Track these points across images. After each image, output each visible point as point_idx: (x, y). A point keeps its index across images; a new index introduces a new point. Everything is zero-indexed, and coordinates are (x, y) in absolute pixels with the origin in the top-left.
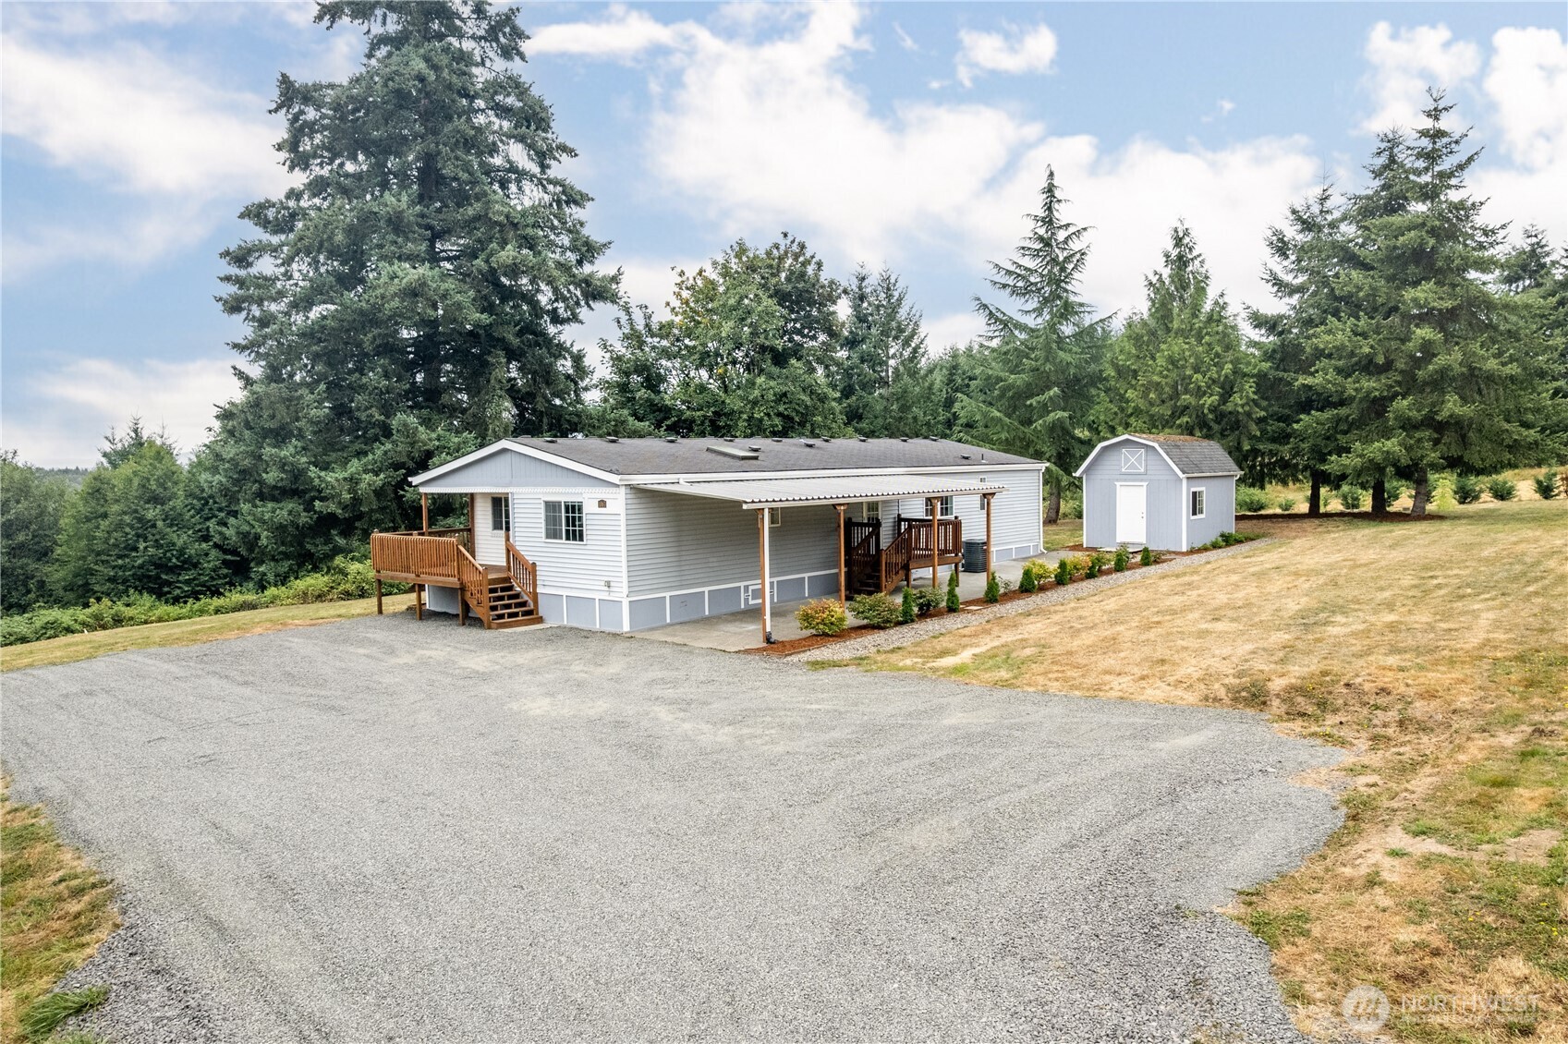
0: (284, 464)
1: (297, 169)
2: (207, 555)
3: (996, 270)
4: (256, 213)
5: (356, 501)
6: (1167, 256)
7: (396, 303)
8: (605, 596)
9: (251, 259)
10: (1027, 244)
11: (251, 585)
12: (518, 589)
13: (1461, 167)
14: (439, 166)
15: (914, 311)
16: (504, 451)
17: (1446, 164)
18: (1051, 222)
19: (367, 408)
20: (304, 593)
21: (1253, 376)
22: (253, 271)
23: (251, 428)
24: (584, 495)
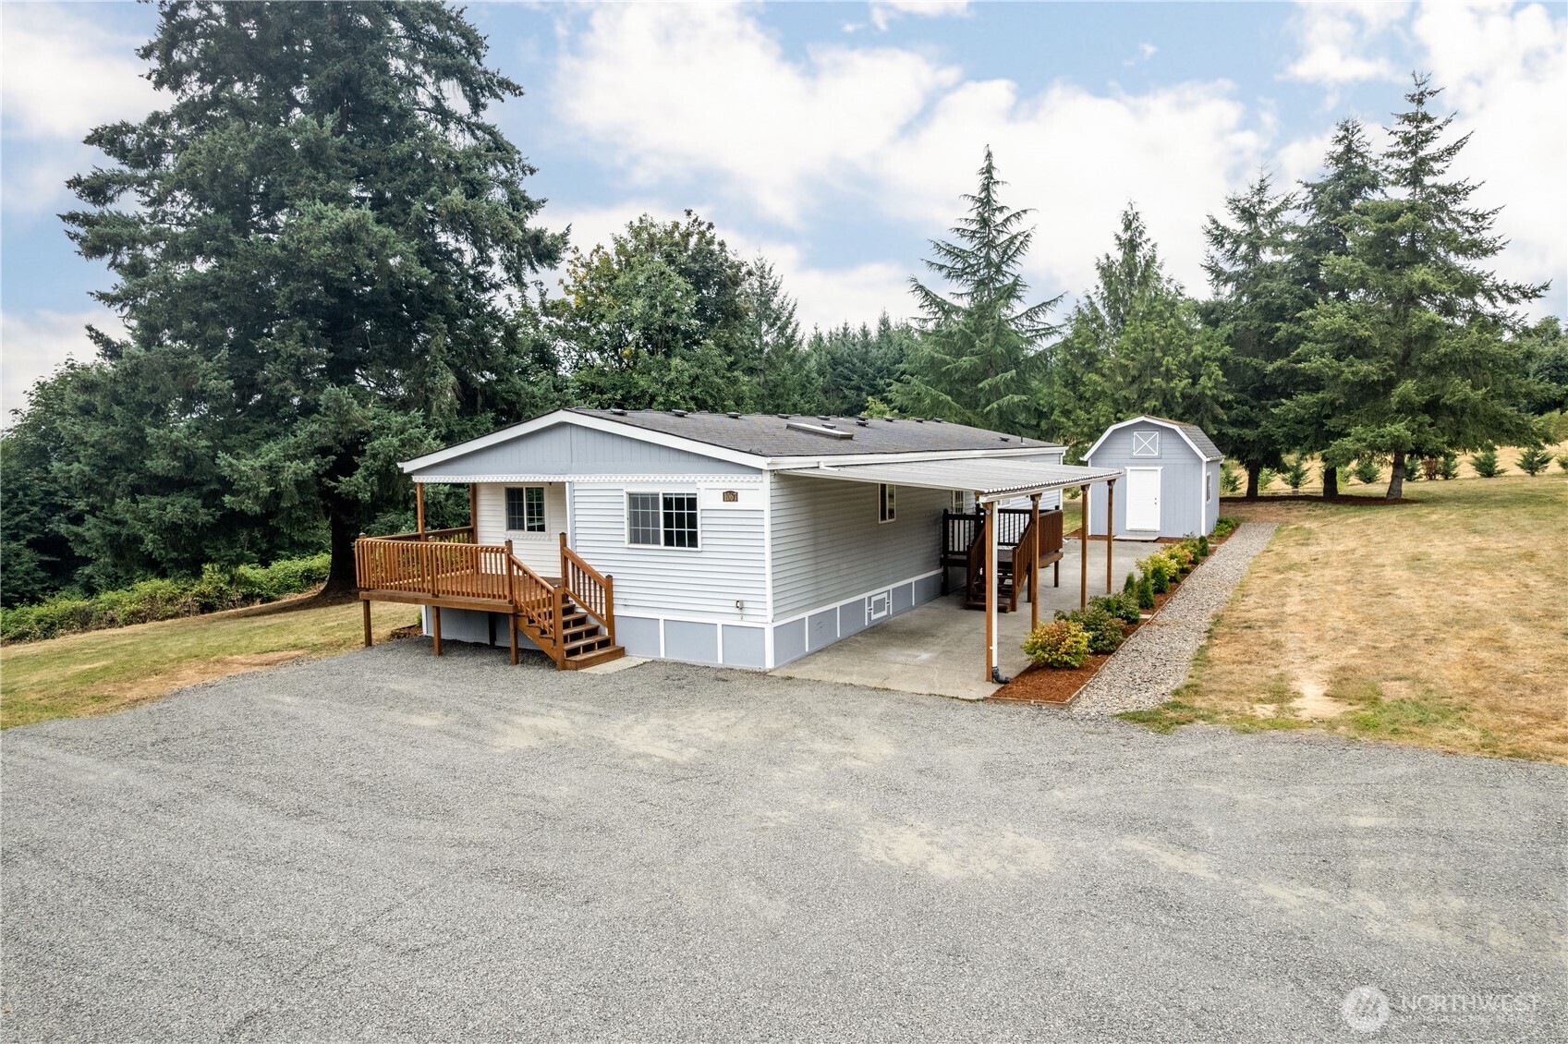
0: (177, 449)
1: (166, 87)
2: (18, 555)
3: (936, 250)
4: (107, 138)
5: (277, 495)
6: (1118, 238)
7: (327, 249)
8: (735, 621)
9: (110, 193)
10: (963, 225)
11: (77, 589)
12: (581, 610)
13: (1450, 151)
14: (365, 89)
15: (788, 299)
16: (562, 425)
17: (1430, 149)
18: (988, 202)
19: (279, 381)
20: (151, 596)
21: (1215, 360)
22: (111, 208)
23: (120, 403)
24: (699, 485)
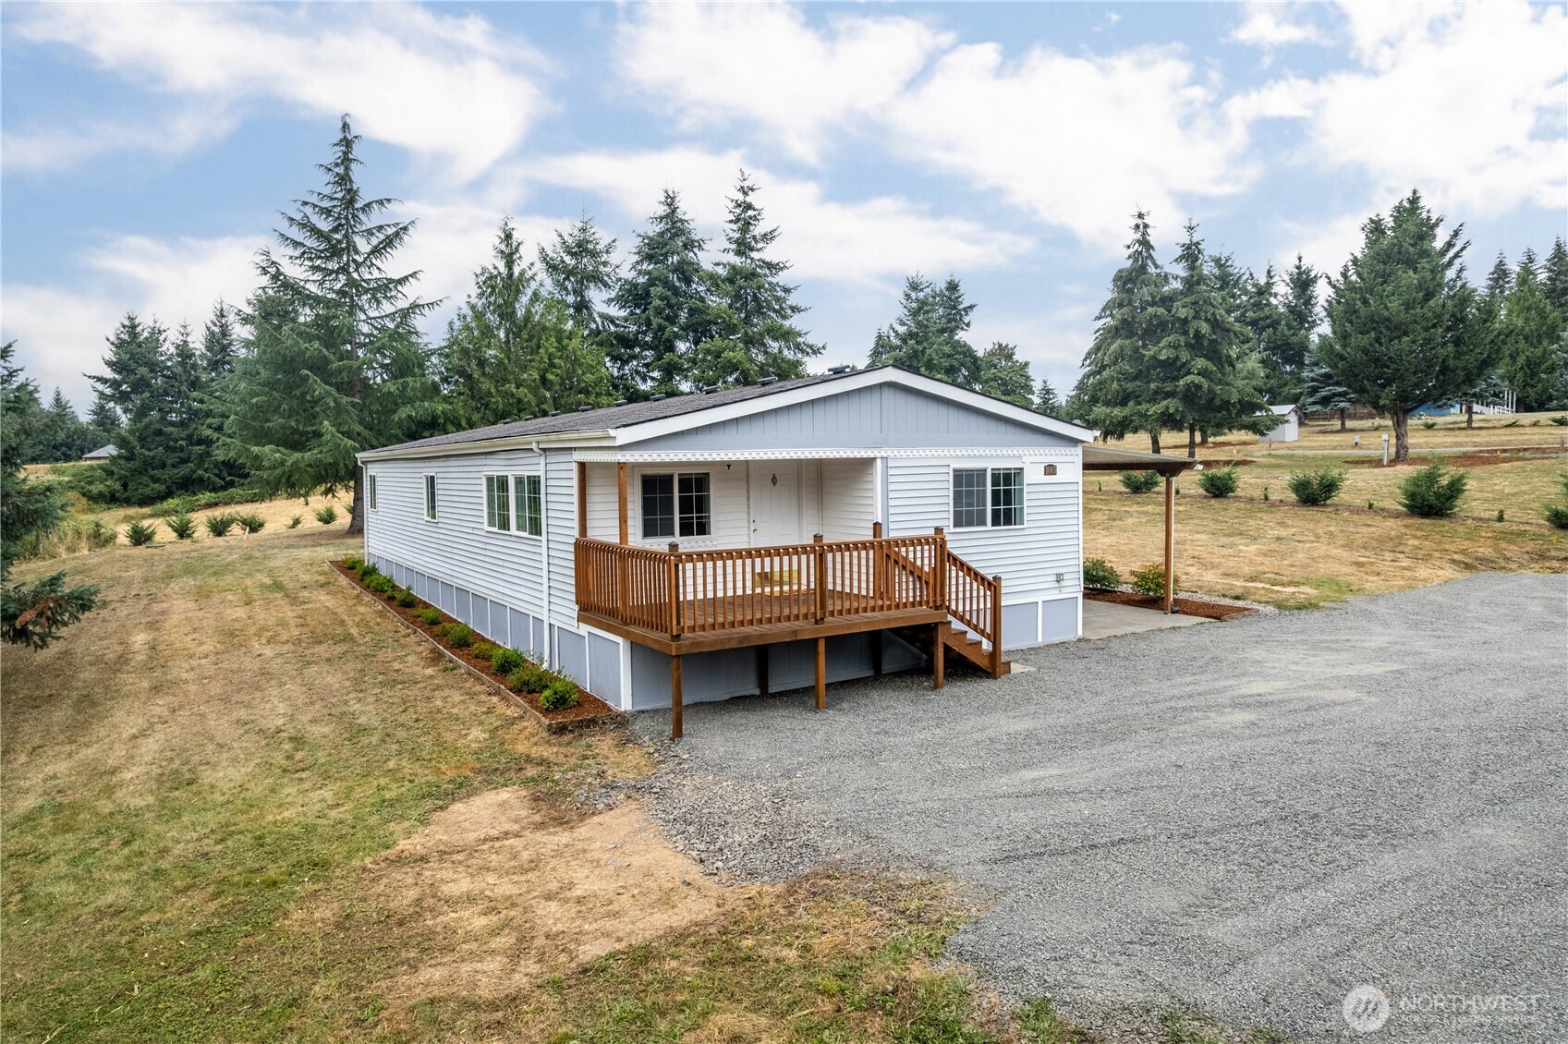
8: (1053, 595)
24: (1025, 459)
